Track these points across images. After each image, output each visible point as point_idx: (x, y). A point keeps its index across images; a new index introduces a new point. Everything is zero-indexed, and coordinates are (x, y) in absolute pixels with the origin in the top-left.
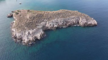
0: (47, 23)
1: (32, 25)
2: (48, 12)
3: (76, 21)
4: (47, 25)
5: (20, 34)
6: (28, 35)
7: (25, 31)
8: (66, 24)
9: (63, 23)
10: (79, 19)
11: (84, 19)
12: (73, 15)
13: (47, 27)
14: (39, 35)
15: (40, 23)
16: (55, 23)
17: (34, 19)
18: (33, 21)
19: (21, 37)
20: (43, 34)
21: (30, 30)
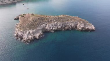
0: (47, 25)
1: (33, 26)
2: (50, 16)
3: (74, 25)
4: (46, 27)
5: (21, 33)
6: (29, 34)
7: (26, 30)
8: (64, 28)
9: (62, 26)
10: (77, 24)
11: (82, 23)
12: (72, 19)
13: (47, 29)
14: (38, 35)
15: (40, 25)
16: (54, 26)
17: (36, 21)
18: (35, 23)
19: (22, 36)
20: (42, 35)
21: (31, 30)
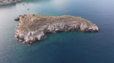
1: (34, 27)
2: (51, 17)
3: (77, 26)
4: (48, 28)
5: (22, 35)
6: (30, 35)
7: (28, 32)
8: (67, 29)
9: (64, 27)
10: (80, 25)
11: (85, 24)
12: (75, 20)
13: (49, 30)
14: (40, 36)
15: (42, 26)
16: (57, 27)
17: (37, 22)
18: (36, 24)
19: (23, 37)
20: (44, 36)
21: (32, 31)
